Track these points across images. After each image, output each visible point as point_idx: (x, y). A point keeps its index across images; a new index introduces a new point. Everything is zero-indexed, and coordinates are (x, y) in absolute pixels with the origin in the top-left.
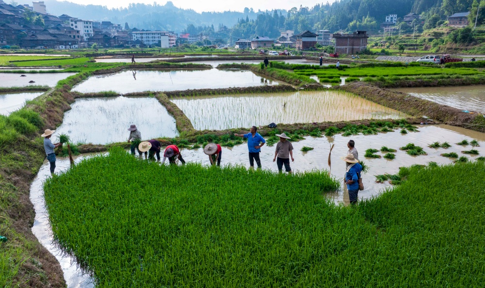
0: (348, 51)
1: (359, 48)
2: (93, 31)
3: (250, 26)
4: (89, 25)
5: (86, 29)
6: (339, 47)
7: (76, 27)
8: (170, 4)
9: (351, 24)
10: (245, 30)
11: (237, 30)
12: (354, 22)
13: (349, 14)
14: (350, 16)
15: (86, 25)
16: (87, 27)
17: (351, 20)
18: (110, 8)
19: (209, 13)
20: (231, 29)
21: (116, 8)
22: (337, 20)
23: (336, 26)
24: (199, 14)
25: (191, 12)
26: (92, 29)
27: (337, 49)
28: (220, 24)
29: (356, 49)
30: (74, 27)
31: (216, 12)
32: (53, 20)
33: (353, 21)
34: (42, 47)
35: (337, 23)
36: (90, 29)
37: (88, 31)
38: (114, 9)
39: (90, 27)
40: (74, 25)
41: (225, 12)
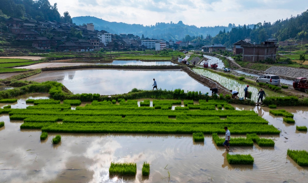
0: (254, 59)
1: (263, 57)
2: (112, 40)
3: (226, 36)
4: (109, 36)
5: (107, 39)
6: (246, 55)
7: (101, 38)
8: (181, 22)
9: (299, 34)
10: (222, 38)
11: (217, 38)
12: (303, 32)
13: (299, 26)
14: (300, 28)
15: (107, 36)
16: (108, 38)
17: (300, 31)
18: (144, 26)
19: (205, 28)
20: (213, 38)
21: (148, 26)
22: (288, 30)
23: (288, 36)
24: (198, 29)
25: (193, 27)
26: (111, 39)
27: (244, 57)
28: (208, 35)
29: (261, 57)
30: (100, 38)
31: (210, 27)
32: (90, 34)
33: (301, 31)
34: (68, 50)
35: (288, 33)
36: (110, 39)
37: (108, 40)
38: (147, 26)
39: (110, 38)
40: (100, 36)
41: (216, 27)
